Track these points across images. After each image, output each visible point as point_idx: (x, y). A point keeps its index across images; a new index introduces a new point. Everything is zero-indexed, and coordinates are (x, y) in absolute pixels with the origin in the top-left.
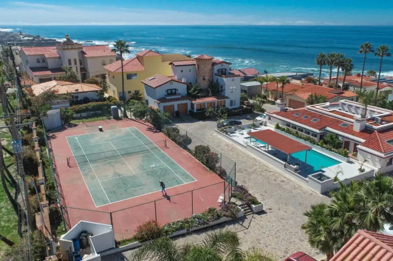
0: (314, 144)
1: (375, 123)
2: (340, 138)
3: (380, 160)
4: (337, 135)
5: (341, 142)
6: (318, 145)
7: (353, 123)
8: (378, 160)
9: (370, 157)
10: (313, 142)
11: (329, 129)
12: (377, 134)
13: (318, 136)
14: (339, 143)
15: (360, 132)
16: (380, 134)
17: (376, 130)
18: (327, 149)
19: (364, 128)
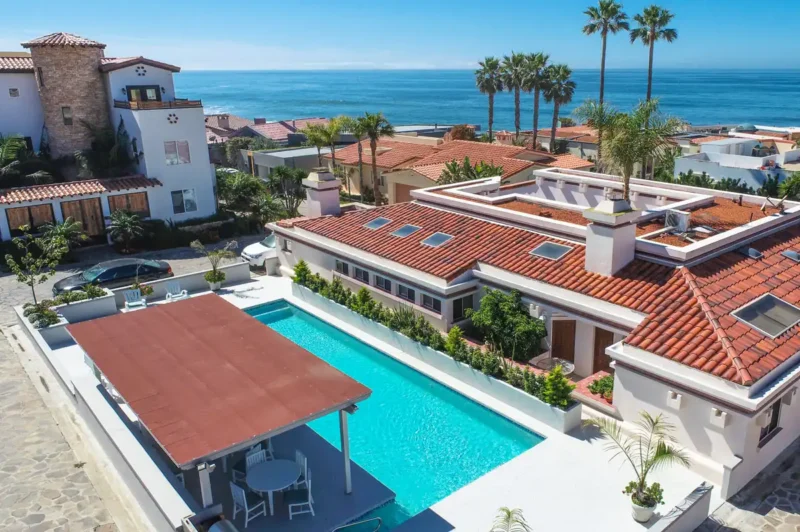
0: (427, 344)
1: (670, 233)
2: (534, 310)
3: (728, 421)
4: (520, 294)
5: (539, 329)
6: (441, 348)
7: (583, 239)
8: (720, 421)
9: (676, 403)
10: (422, 335)
11: (487, 271)
12: (688, 279)
13: (447, 305)
14: (528, 334)
15: (615, 276)
16: (702, 281)
17: (679, 261)
18: (479, 368)
19: (631, 257)
